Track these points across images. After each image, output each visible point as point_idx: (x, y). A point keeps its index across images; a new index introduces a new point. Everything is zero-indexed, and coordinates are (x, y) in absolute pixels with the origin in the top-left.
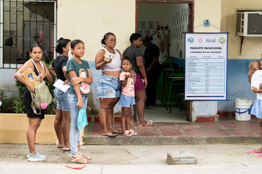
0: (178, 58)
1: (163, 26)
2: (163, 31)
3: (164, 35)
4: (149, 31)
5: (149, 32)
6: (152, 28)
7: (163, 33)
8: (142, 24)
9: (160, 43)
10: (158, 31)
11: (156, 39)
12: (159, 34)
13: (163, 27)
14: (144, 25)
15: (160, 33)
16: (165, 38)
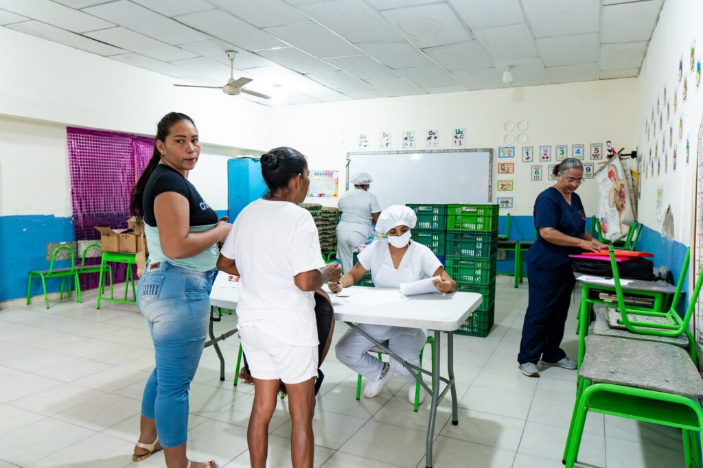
0: (660, 232)
1: (623, 149)
2: (623, 161)
3: (625, 171)
4: (592, 164)
5: (591, 167)
6: (600, 157)
7: (622, 165)
8: (575, 150)
9: (615, 189)
10: (610, 161)
11: (605, 180)
12: (614, 171)
13: (623, 153)
14: (579, 153)
15: (614, 166)
16: (627, 178)
